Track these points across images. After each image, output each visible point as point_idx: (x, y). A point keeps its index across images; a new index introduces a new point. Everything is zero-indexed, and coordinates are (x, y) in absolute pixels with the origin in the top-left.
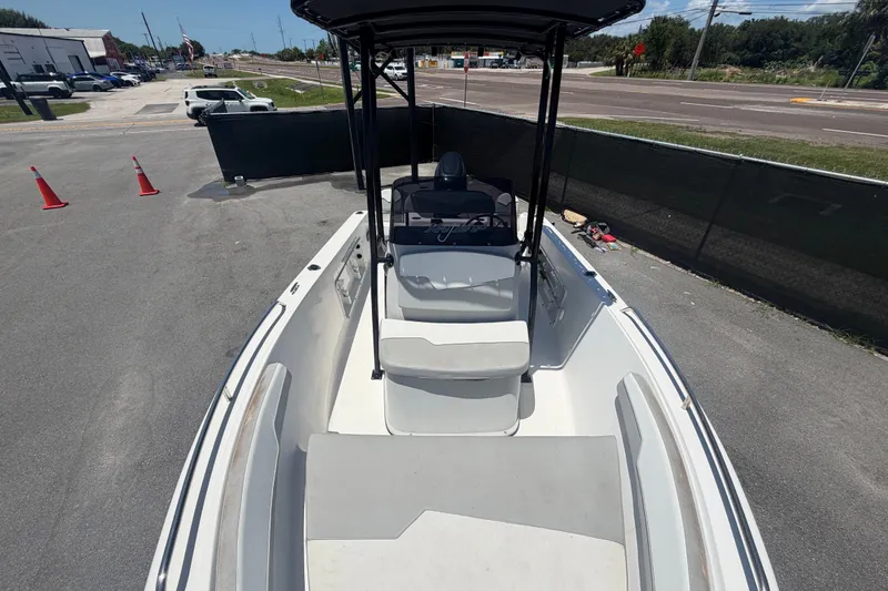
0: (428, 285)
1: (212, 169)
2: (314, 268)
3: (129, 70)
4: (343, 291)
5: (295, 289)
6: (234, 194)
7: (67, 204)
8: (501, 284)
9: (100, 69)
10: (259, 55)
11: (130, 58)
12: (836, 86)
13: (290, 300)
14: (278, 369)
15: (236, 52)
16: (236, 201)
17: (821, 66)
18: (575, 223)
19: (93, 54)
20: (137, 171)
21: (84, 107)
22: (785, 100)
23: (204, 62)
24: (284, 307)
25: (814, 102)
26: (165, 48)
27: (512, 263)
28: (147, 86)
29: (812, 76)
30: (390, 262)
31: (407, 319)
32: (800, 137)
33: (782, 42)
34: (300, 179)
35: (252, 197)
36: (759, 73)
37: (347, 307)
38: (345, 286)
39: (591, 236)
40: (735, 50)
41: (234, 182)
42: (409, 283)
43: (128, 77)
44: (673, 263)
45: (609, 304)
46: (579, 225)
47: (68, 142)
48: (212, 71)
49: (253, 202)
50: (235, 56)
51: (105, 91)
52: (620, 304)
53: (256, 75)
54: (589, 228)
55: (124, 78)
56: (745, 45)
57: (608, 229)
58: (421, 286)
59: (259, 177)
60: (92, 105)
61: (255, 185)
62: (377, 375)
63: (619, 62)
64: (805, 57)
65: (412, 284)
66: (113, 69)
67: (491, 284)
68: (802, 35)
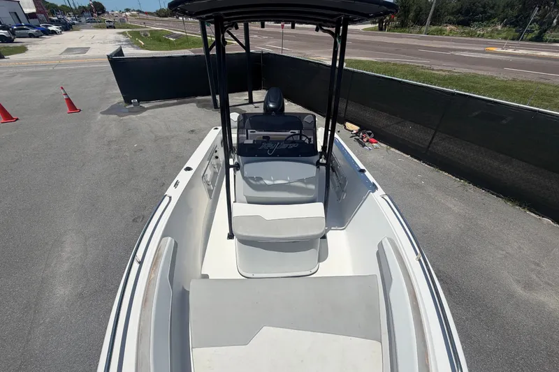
0: (262, 182)
1: (115, 94)
2: (188, 169)
3: (53, 22)
4: (207, 182)
5: (176, 184)
6: (131, 112)
7: (17, 119)
8: (308, 181)
9: (33, 22)
10: (143, 13)
11: (53, 13)
12: (513, 39)
13: (174, 193)
14: (169, 240)
15: (128, 10)
16: (134, 116)
17: (505, 25)
18: (352, 131)
19: (27, 11)
20: (65, 97)
21: (23, 49)
22: (482, 49)
23: (105, 17)
24: (170, 197)
25: (499, 50)
26: (77, 6)
27: (315, 168)
28: (66, 35)
29: (499, 33)
30: (237, 167)
31: (249, 203)
32: (490, 74)
33: (482, 9)
34: (175, 101)
35: (145, 114)
36: (467, 29)
37: (210, 192)
38: (209, 178)
39: (362, 139)
40: (452, 14)
41: (131, 103)
42: (250, 181)
43: (53, 28)
44: (412, 156)
45: (373, 192)
46: (355, 132)
47: (13, 75)
48: (111, 24)
49: (144, 117)
50: (127, 14)
51: (38, 37)
52: (380, 191)
53: (142, 27)
54: (361, 134)
55: (50, 28)
56: (459, 12)
57: (372, 135)
58: (258, 183)
59: (148, 100)
60: (29, 47)
61: (146, 105)
62: (231, 236)
63: (381, 22)
64: (496, 19)
65: (252, 181)
66: (41, 22)
67: (301, 181)
68: (495, 5)
